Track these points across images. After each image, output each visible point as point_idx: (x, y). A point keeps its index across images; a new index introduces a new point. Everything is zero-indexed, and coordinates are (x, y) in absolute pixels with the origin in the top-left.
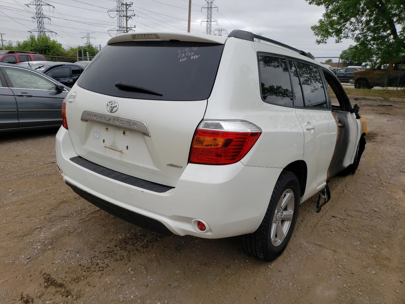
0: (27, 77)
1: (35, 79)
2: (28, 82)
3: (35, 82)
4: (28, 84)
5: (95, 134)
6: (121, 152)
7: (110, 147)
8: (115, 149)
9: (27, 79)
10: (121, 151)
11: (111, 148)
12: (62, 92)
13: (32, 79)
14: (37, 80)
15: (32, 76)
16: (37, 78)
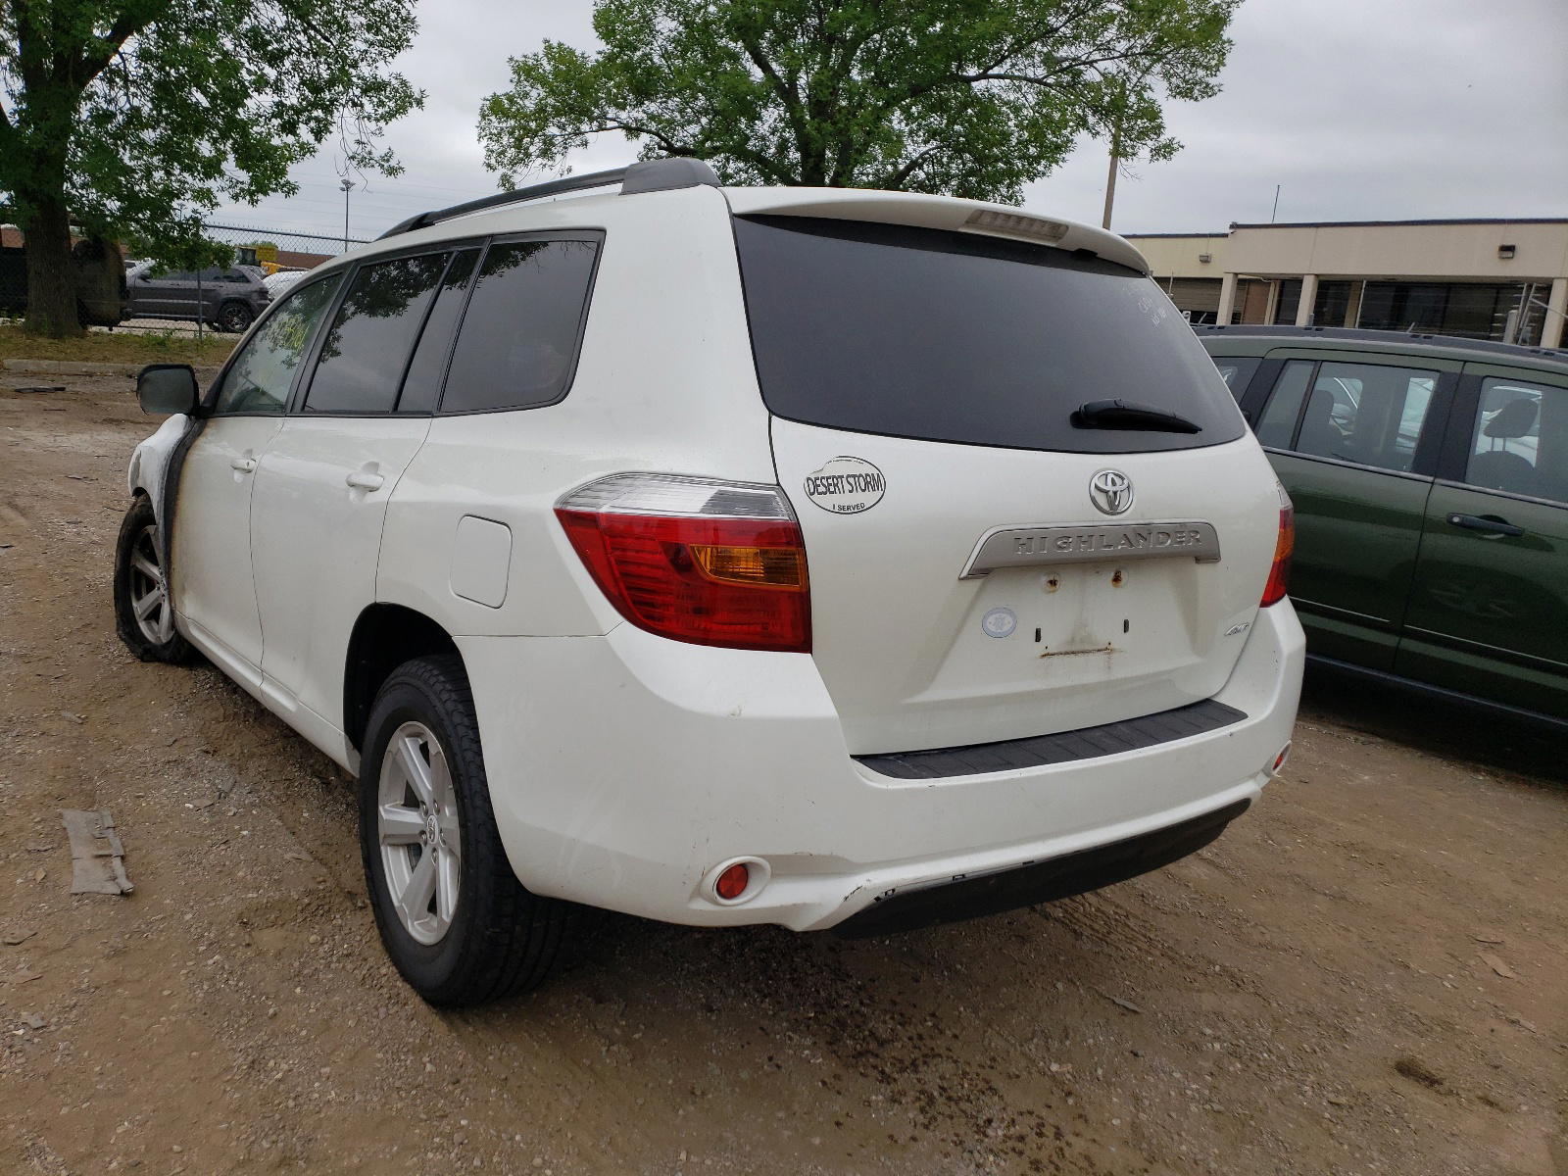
5: (991, 619)
6: (1107, 650)
7: (1063, 650)
8: (1087, 647)
10: (1107, 645)
11: (1069, 649)
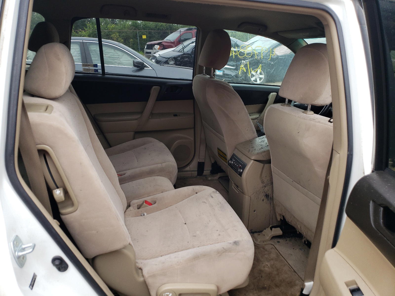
0: (111, 53)
1: (118, 54)
2: (112, 58)
3: (118, 58)
4: (113, 60)
9: (111, 54)
12: (144, 69)
13: (115, 55)
14: (120, 55)
15: (116, 51)
16: (120, 53)
